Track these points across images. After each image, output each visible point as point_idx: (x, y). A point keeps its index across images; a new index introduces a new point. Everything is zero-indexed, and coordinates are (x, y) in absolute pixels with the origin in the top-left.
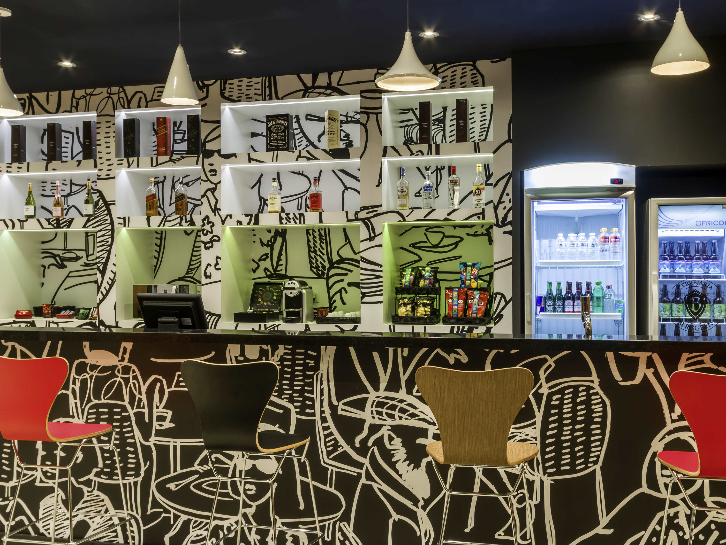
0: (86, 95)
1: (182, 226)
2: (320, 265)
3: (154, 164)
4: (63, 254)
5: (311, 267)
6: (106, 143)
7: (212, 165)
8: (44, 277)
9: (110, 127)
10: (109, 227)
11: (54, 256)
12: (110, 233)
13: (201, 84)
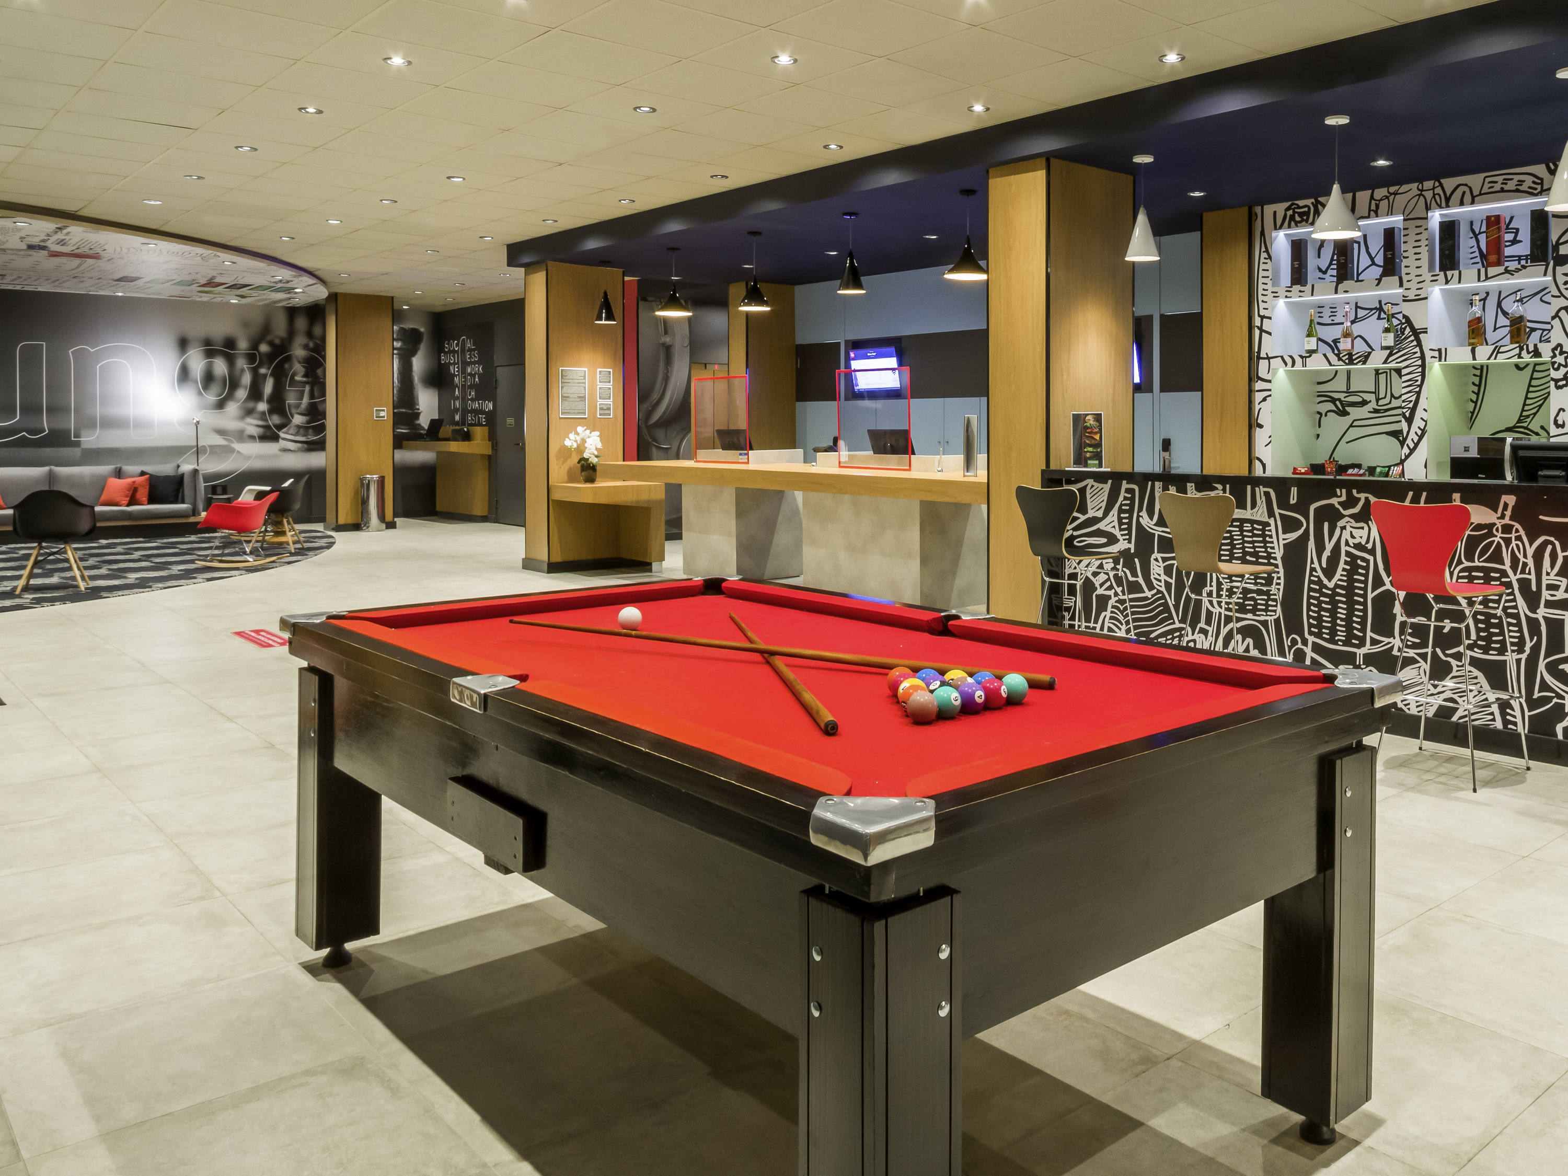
0: (1388, 195)
3: (1483, 277)
4: (1345, 397)
6: (1415, 254)
7: (1566, 275)
8: (1320, 426)
9: (1421, 233)
10: (1419, 362)
11: (1333, 401)
12: (1420, 370)
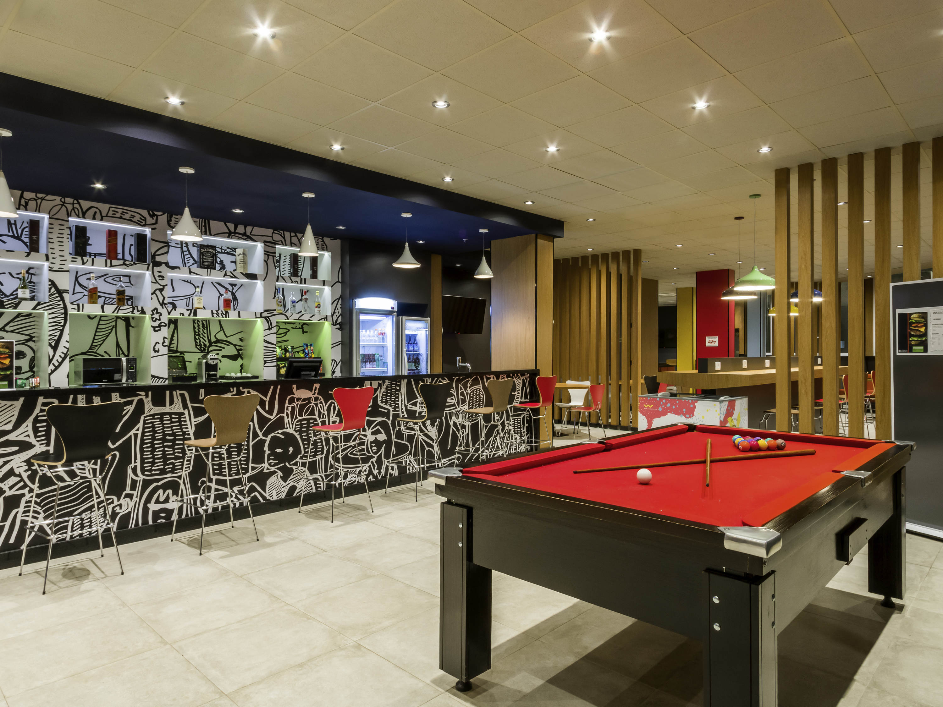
0: (36, 198)
1: (134, 314)
2: (203, 344)
5: (196, 345)
7: (160, 272)
9: (63, 229)
10: (63, 311)
12: (63, 316)
13: (151, 213)
